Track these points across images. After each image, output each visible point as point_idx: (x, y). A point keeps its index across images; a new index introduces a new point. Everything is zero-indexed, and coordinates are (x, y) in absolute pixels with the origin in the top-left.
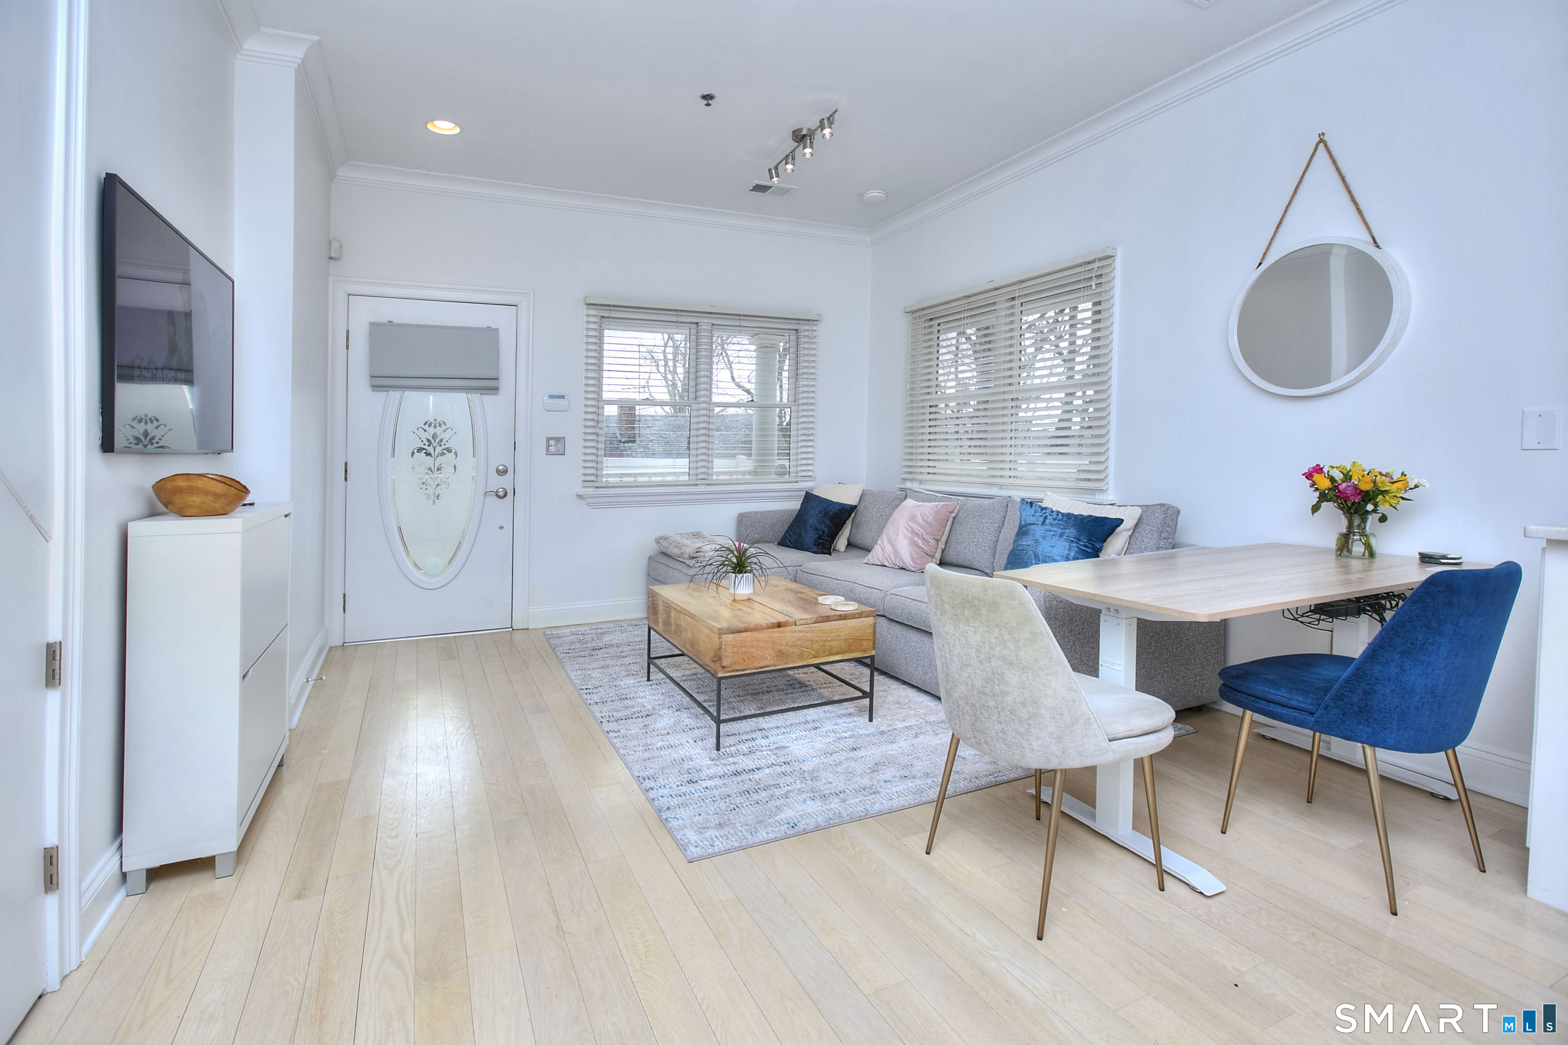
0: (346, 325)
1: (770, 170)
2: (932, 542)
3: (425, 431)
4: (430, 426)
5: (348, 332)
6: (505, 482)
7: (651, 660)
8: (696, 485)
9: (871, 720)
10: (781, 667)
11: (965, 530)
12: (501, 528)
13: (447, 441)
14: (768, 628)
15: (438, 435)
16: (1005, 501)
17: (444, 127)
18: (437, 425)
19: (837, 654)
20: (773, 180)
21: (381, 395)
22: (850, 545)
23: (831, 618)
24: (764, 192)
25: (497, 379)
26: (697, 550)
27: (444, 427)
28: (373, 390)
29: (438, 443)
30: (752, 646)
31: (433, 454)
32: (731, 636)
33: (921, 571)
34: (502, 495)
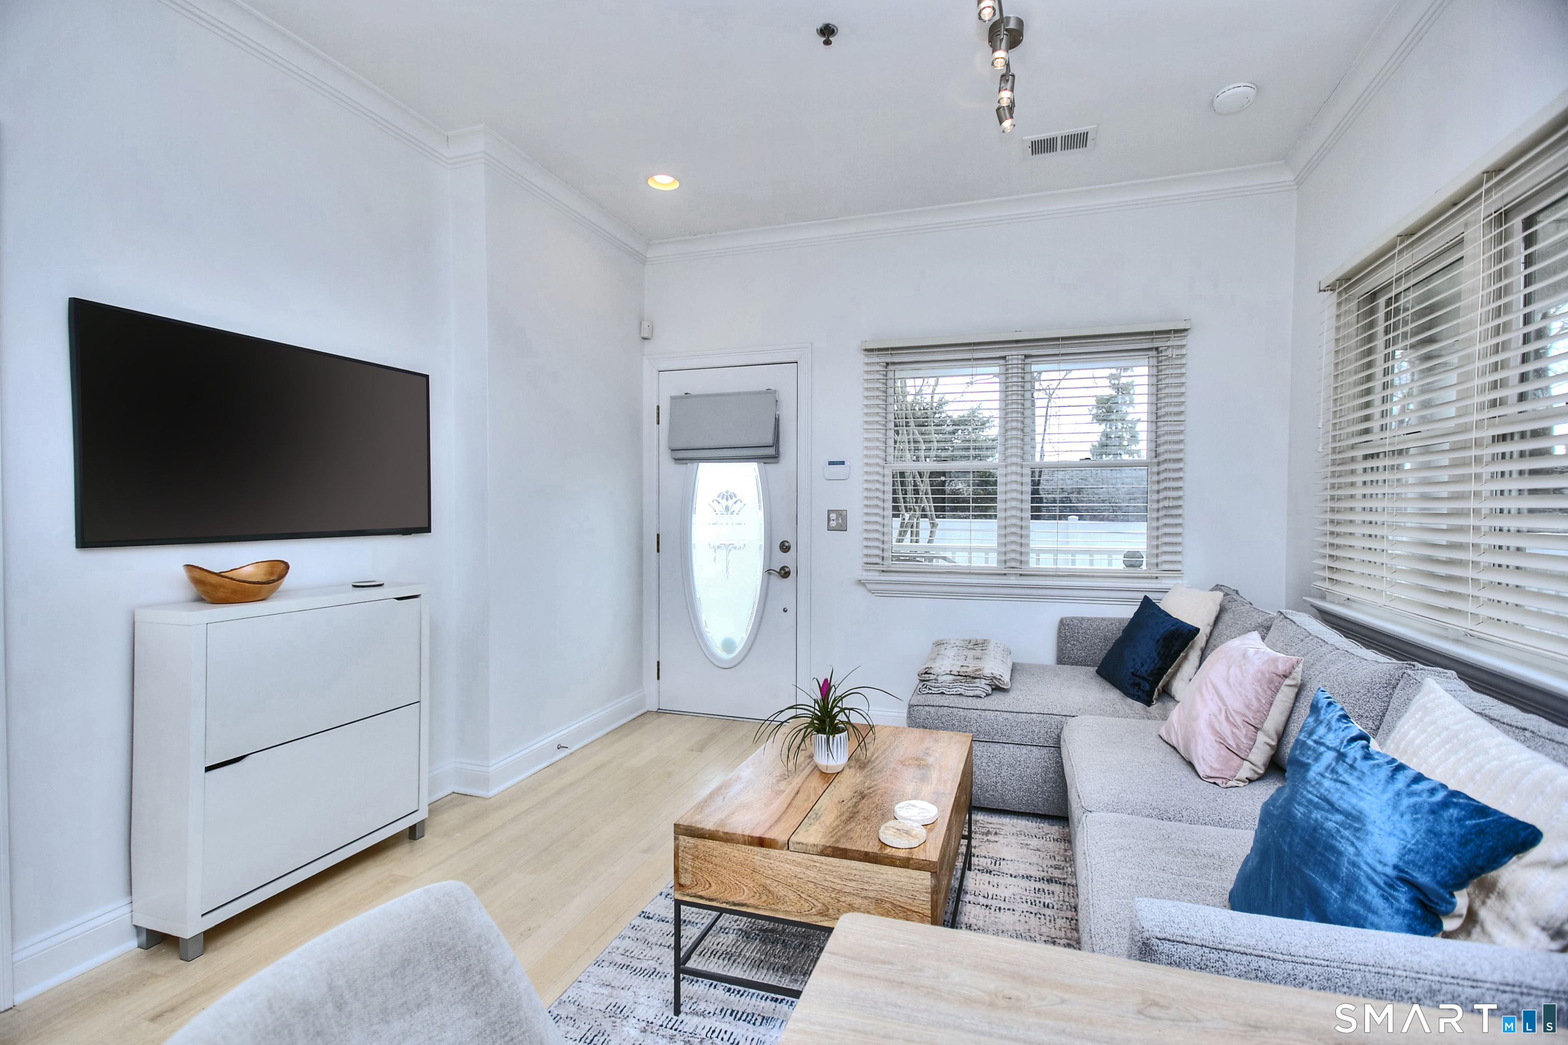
0: (657, 401)
2: (1244, 729)
3: (719, 503)
4: (722, 497)
5: (658, 407)
6: (786, 560)
8: (1005, 574)
12: (785, 610)
14: (744, 841)
15: (730, 508)
17: (663, 182)
18: (728, 496)
21: (681, 468)
24: (1053, 149)
25: (774, 446)
26: (925, 671)
27: (735, 499)
30: (722, 866)
32: (691, 840)
33: (1212, 780)
34: (785, 573)
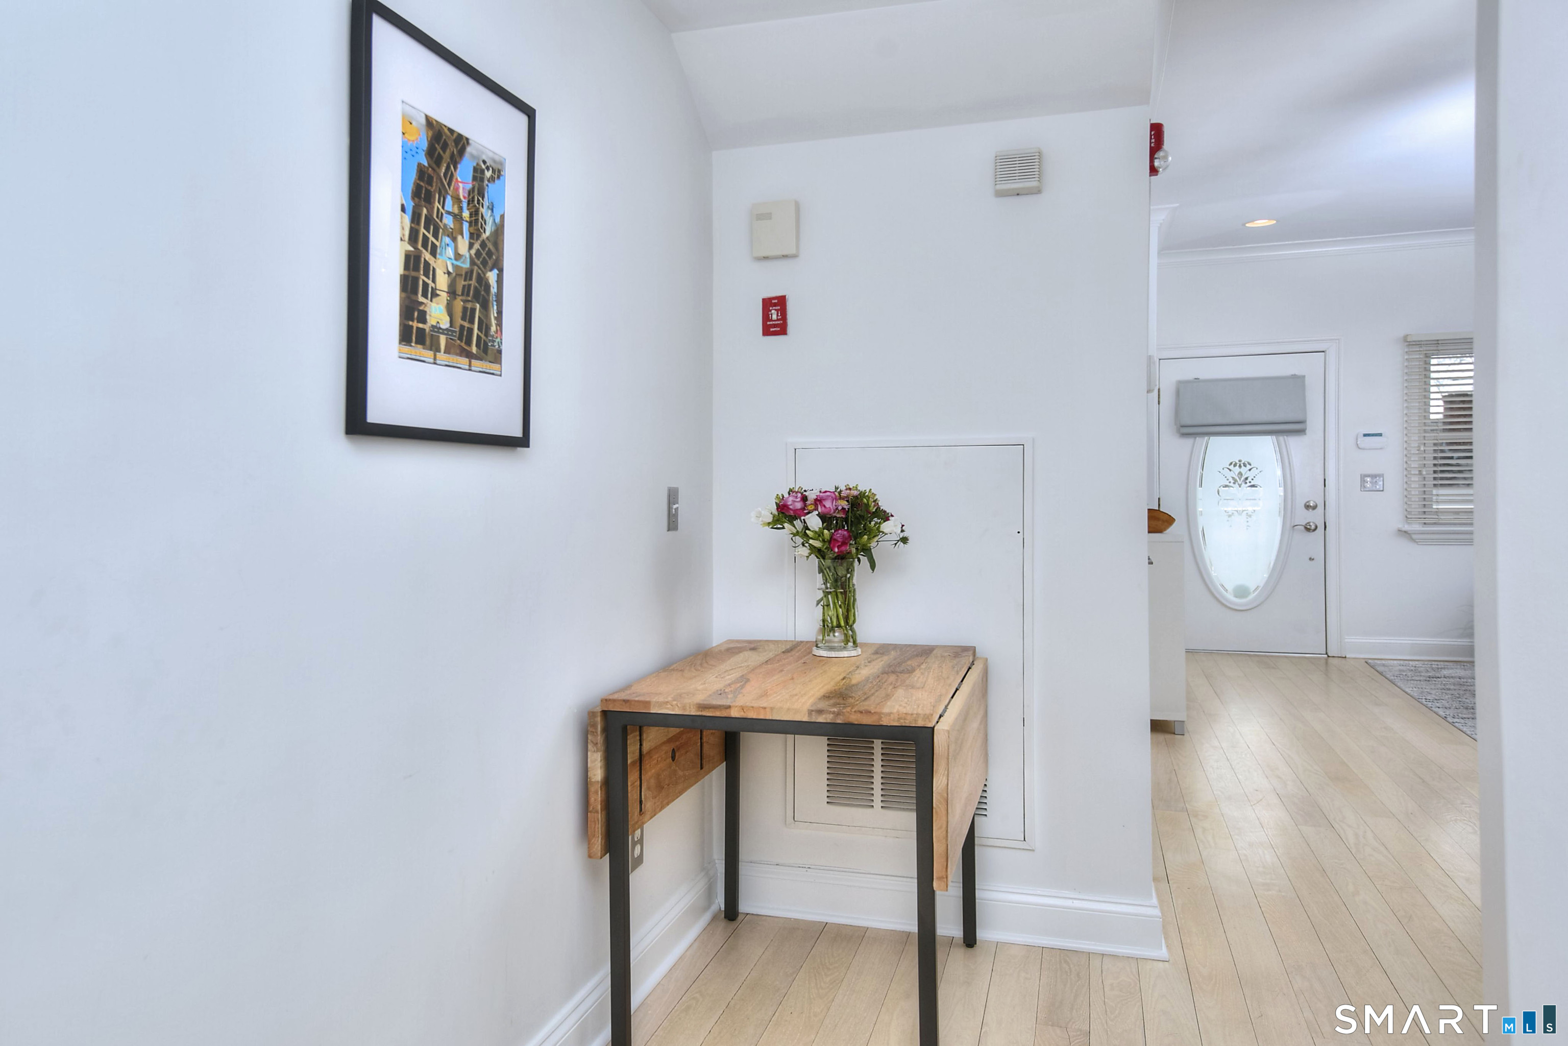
3: (1230, 470)
4: (1235, 465)
5: (1159, 390)
6: (1315, 517)
13: (1252, 479)
15: (1243, 475)
18: (1242, 465)
25: (1304, 422)
27: (1249, 467)
28: (1180, 438)
29: (1243, 481)
34: (1312, 528)
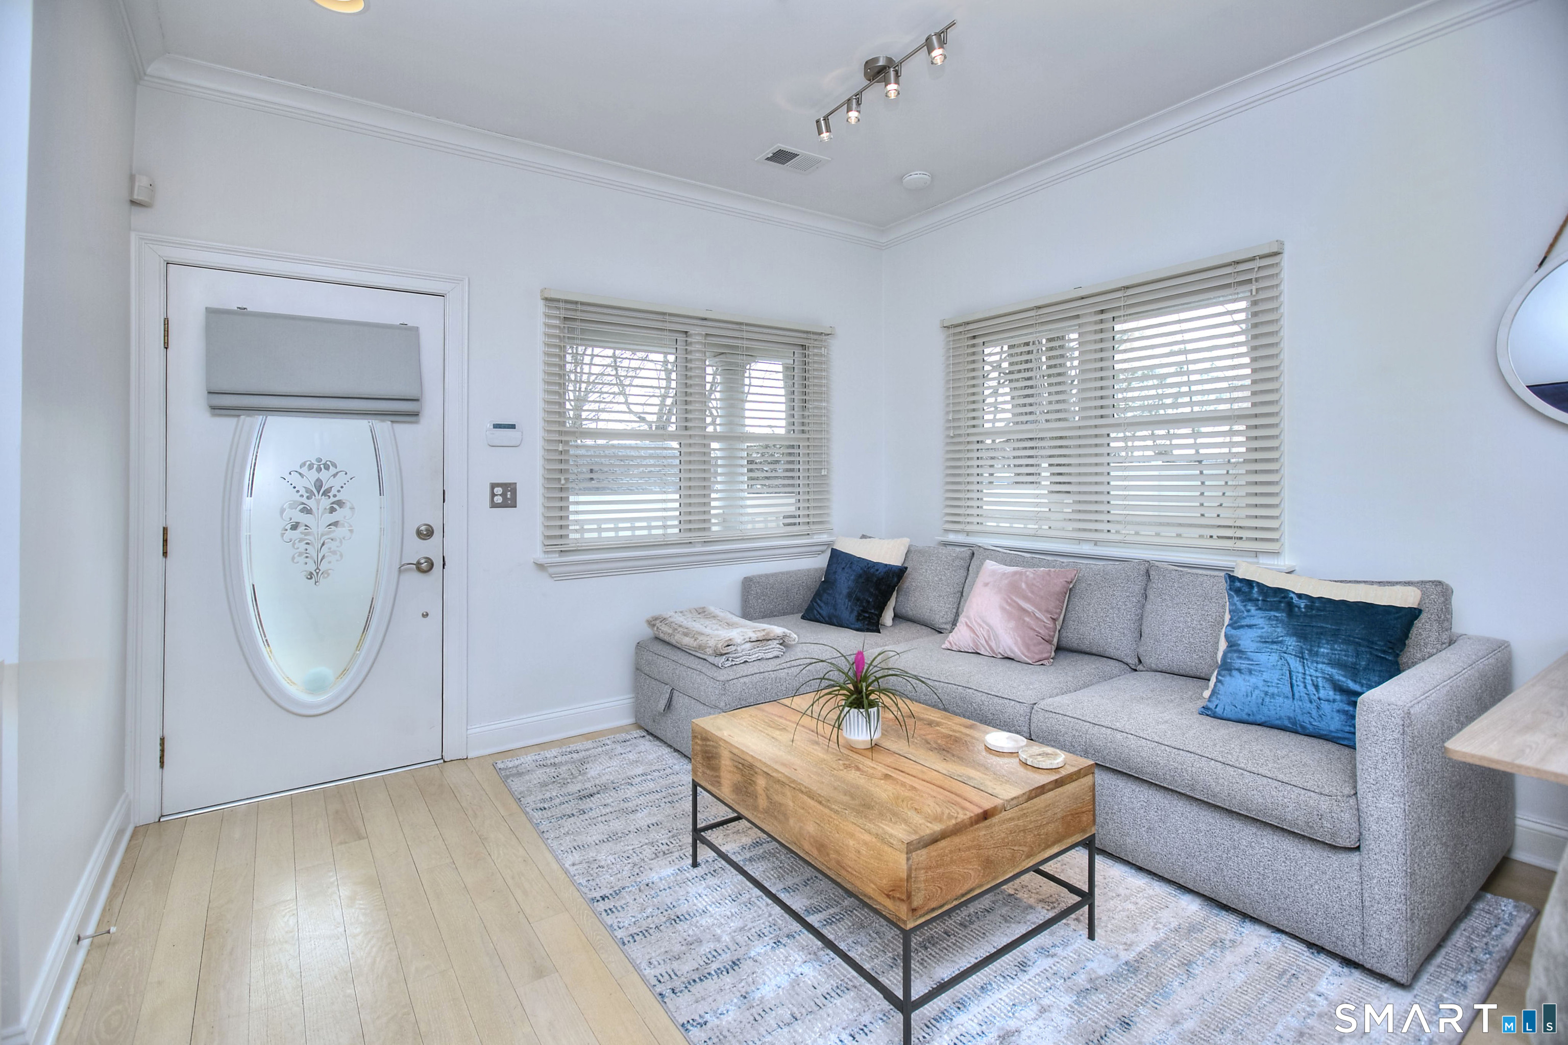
0: (163, 311)
1: (818, 122)
2: (1050, 624)
3: (302, 475)
4: (310, 467)
5: (166, 322)
6: (429, 549)
7: (698, 835)
9: (1091, 936)
10: (989, 886)
11: (1089, 604)
12: (425, 615)
13: (338, 491)
14: (972, 825)
15: (324, 482)
16: (1143, 568)
18: (322, 466)
19: (1054, 843)
20: (822, 136)
21: (227, 424)
22: (897, 617)
23: (1047, 788)
24: (783, 164)
25: (417, 400)
26: (727, 644)
27: (333, 470)
28: (214, 415)
29: (323, 494)
30: (952, 862)
31: (314, 510)
32: (924, 852)
33: (1040, 663)
34: (425, 567)
